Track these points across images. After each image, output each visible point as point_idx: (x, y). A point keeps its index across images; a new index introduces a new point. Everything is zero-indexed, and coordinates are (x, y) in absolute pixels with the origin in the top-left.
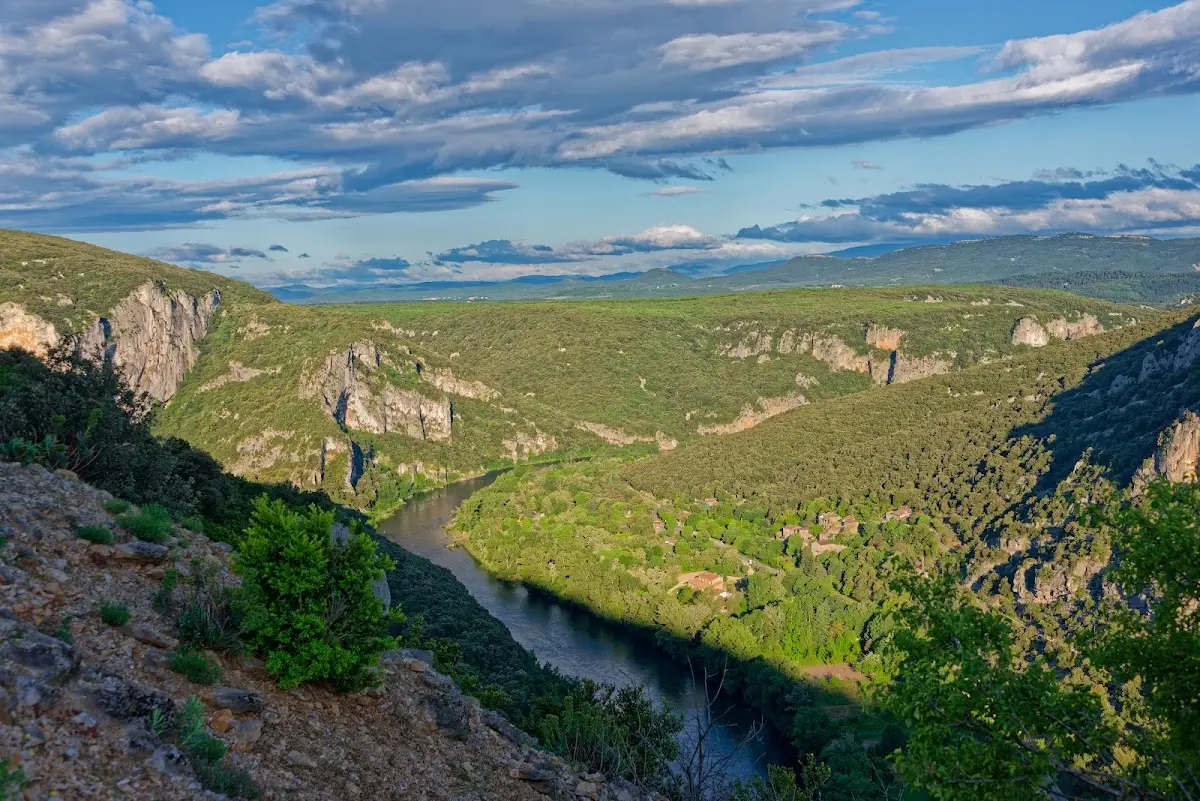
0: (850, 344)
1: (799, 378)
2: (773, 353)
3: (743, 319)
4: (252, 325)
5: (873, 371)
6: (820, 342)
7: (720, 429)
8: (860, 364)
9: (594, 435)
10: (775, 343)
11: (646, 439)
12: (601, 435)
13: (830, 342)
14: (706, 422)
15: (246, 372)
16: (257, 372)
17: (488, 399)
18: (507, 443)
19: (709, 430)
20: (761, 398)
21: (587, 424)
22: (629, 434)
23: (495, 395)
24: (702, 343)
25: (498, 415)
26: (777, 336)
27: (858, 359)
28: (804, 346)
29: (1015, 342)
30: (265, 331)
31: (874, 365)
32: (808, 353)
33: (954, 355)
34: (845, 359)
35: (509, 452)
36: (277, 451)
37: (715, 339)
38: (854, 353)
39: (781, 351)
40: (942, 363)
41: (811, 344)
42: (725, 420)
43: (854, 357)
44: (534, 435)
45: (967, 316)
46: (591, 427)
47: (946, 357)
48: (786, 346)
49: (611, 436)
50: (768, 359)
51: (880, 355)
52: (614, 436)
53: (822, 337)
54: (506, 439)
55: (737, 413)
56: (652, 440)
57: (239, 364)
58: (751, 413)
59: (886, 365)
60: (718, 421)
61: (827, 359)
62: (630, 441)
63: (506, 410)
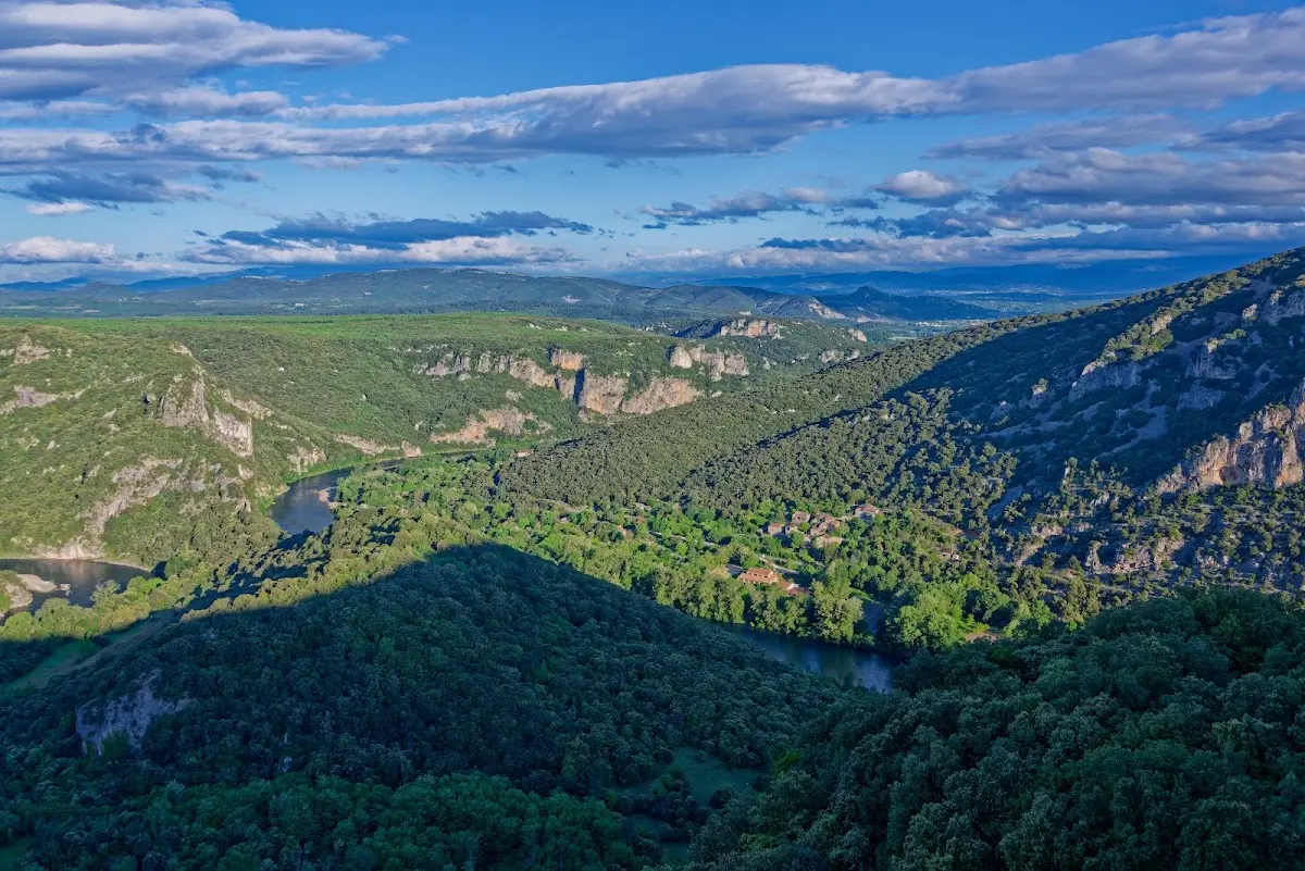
0: (540, 365)
1: (508, 393)
2: (473, 372)
3: (432, 342)
4: (25, 348)
5: (561, 387)
6: (516, 363)
7: (449, 438)
8: (549, 381)
9: (351, 447)
10: (473, 365)
11: (394, 449)
12: (357, 446)
13: (525, 363)
14: (438, 432)
15: (40, 397)
16: (53, 398)
17: (262, 418)
18: (292, 458)
19: (441, 439)
20: (482, 410)
21: (344, 437)
22: (380, 444)
23: (269, 413)
24: (399, 362)
25: (277, 432)
26: (476, 357)
27: (547, 378)
28: (502, 367)
29: (673, 365)
30: (44, 354)
31: (562, 382)
32: (505, 373)
33: (628, 375)
34: (537, 377)
35: (294, 465)
36: (163, 480)
37: (411, 358)
38: (543, 372)
39: (480, 370)
40: (620, 381)
41: (508, 365)
42: (453, 430)
43: (544, 375)
44: (310, 450)
45: (631, 344)
46: (347, 439)
47: (623, 376)
48: (484, 365)
49: (367, 447)
50: (469, 377)
51: (567, 374)
52: (368, 447)
53: (518, 359)
54: (291, 454)
55: (463, 424)
56: (398, 448)
57: (32, 389)
58: (475, 423)
59: (572, 383)
60: (448, 431)
61: (523, 378)
62: (381, 450)
63: (282, 427)
